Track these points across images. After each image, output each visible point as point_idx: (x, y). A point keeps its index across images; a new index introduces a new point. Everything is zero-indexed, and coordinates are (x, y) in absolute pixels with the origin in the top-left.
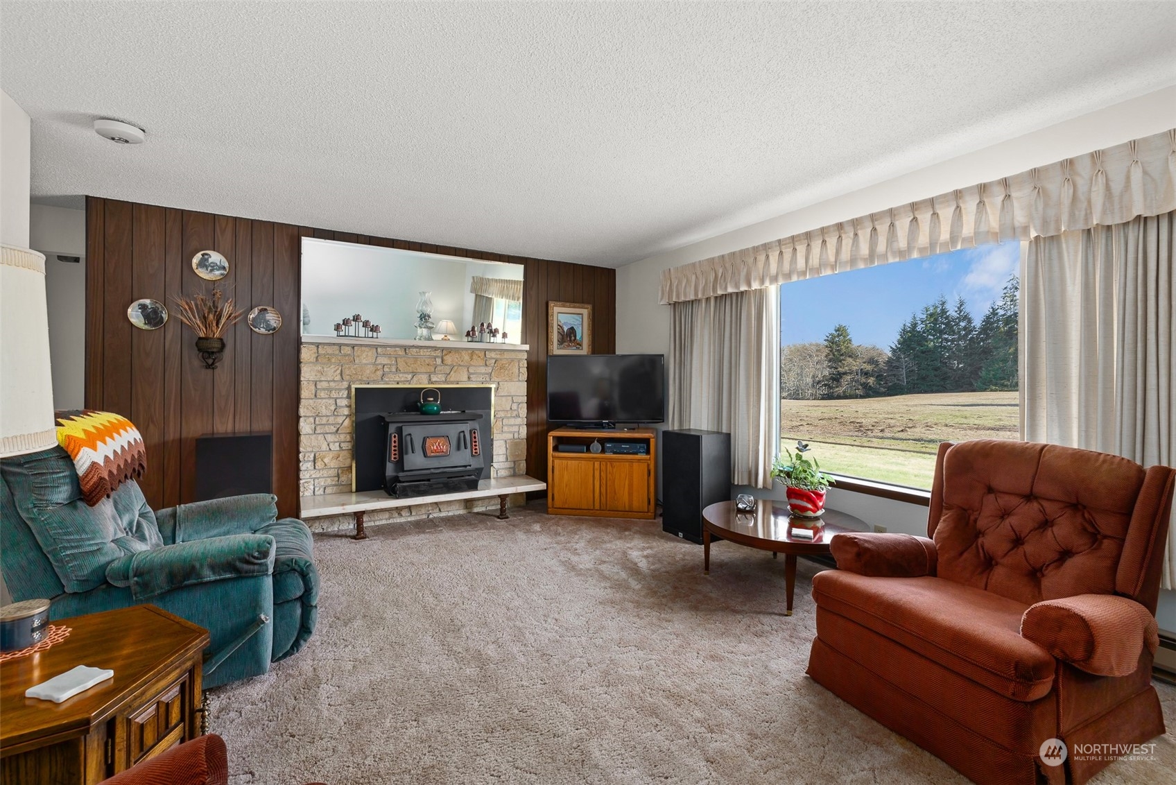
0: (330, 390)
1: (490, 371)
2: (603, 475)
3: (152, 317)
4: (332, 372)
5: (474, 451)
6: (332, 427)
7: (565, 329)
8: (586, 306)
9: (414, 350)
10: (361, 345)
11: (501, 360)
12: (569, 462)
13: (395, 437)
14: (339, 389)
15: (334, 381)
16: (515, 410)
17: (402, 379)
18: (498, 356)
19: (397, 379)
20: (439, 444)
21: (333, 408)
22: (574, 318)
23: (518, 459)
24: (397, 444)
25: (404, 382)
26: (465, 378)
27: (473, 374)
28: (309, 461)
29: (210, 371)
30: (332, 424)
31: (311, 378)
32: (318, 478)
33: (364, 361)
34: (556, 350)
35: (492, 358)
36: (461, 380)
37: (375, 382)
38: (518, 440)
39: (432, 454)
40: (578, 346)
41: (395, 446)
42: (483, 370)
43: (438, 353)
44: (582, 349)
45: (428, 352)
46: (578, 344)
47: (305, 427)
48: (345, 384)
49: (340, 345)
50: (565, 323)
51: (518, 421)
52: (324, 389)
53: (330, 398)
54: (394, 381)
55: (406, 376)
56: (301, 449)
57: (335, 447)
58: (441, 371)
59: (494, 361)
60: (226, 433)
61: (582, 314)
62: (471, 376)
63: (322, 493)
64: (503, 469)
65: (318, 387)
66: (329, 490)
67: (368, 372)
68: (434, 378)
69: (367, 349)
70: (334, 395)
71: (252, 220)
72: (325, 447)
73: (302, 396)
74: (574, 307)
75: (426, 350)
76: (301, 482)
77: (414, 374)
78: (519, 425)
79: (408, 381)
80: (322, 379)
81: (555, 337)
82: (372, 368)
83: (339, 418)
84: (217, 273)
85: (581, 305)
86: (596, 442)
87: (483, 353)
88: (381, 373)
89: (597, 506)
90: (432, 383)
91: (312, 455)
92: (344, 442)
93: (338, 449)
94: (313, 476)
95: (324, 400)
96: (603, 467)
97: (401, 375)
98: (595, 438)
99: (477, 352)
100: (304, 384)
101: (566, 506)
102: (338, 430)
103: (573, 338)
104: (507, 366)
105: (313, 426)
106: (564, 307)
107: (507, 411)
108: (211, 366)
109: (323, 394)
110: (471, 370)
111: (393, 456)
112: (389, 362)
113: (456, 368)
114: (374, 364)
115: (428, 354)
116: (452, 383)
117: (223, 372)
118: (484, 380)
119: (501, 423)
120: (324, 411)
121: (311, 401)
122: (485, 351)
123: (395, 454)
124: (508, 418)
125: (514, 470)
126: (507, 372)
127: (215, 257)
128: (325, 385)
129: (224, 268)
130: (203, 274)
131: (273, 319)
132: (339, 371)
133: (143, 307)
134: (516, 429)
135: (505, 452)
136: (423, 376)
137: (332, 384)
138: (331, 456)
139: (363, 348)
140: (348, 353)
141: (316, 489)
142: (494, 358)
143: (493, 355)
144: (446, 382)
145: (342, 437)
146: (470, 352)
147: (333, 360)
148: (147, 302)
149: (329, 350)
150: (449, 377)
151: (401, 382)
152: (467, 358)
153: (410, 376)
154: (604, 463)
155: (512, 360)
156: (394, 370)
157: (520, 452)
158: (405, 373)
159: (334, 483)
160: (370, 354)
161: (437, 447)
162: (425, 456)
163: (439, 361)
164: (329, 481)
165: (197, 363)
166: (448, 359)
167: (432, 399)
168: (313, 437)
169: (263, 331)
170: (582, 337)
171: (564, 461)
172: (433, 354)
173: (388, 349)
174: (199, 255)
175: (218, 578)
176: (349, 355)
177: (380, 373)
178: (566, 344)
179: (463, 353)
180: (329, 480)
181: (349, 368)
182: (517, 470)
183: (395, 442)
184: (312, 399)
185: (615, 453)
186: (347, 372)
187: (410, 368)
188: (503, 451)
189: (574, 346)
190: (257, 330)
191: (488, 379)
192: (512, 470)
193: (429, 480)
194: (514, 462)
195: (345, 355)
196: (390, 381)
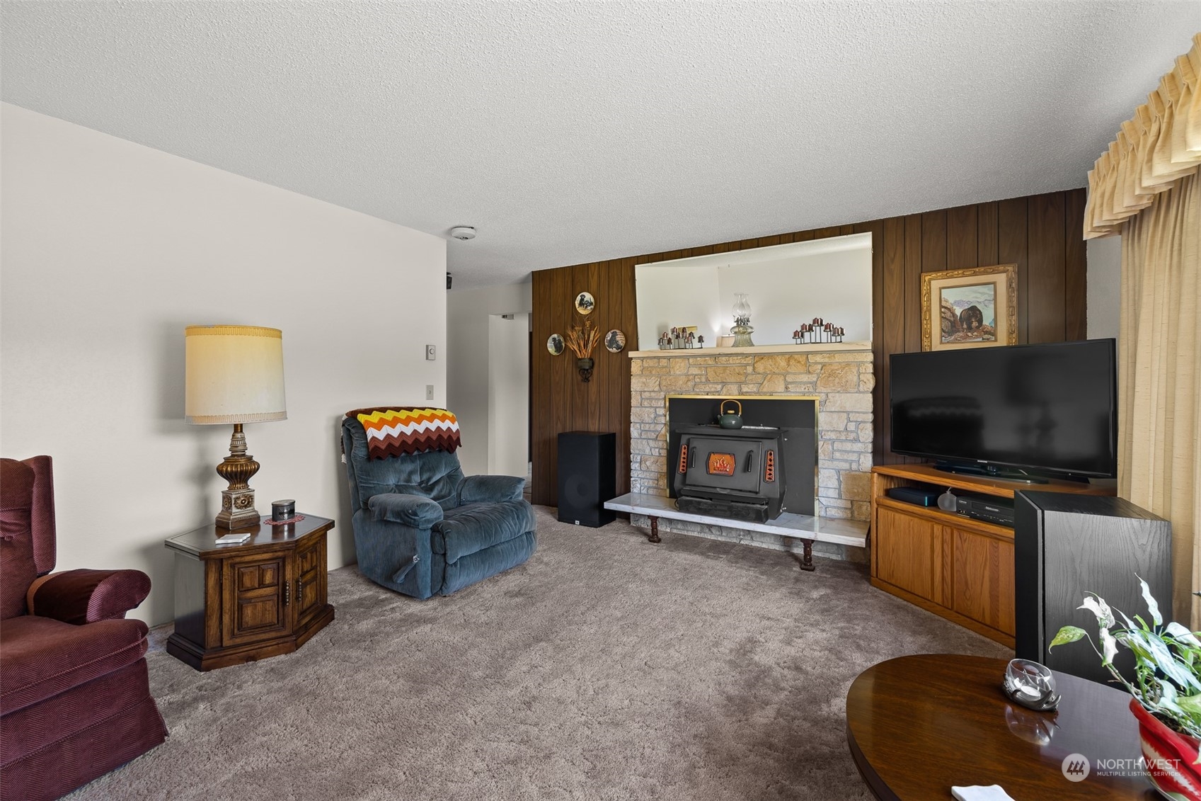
0: (651, 399)
1: (815, 379)
2: (947, 551)
3: (558, 346)
4: (653, 383)
5: (768, 476)
6: (653, 434)
7: (958, 311)
8: (1001, 268)
9: (724, 358)
10: (676, 357)
11: (830, 364)
12: (897, 516)
13: (685, 448)
14: (656, 399)
15: (653, 391)
16: (852, 432)
17: (713, 390)
18: (827, 360)
19: (707, 389)
20: (723, 461)
21: (653, 416)
22: (975, 292)
23: (857, 498)
24: (685, 456)
25: (713, 393)
26: (781, 388)
27: (791, 383)
28: (637, 462)
29: (586, 384)
30: (653, 431)
31: (638, 389)
32: (644, 478)
33: (678, 372)
34: (937, 342)
35: (816, 363)
36: (778, 391)
37: (687, 392)
38: (857, 473)
39: (715, 472)
40: (986, 336)
41: (684, 458)
42: (805, 378)
43: (749, 360)
44: (996, 340)
45: (737, 360)
46: (989, 333)
47: (634, 432)
48: (662, 395)
49: (659, 358)
50: (958, 303)
51: (858, 447)
52: (647, 399)
53: (652, 407)
54: (704, 392)
55: (716, 386)
56: (632, 451)
57: (656, 452)
58: (752, 380)
59: (820, 367)
60: (594, 432)
61: (994, 283)
62: (790, 386)
63: (646, 492)
64: (835, 507)
65: (643, 397)
66: (651, 492)
67: (681, 382)
68: (745, 389)
69: (680, 360)
70: (654, 403)
71: (608, 261)
72: (647, 451)
73: (632, 405)
74: (975, 274)
75: (735, 358)
76: (632, 479)
77: (724, 384)
78: (860, 453)
79: (718, 392)
80: (646, 390)
81: (935, 325)
82: (684, 378)
83: (658, 426)
84: (589, 308)
85: (989, 269)
86: (948, 492)
87: (804, 357)
88: (693, 383)
89: (938, 598)
90: (742, 394)
91: (639, 458)
92: (662, 449)
93: (658, 454)
94: (640, 476)
95: (647, 409)
96: (948, 537)
97: (710, 386)
98: (949, 487)
99: (796, 356)
100: (633, 393)
101: (893, 582)
102: (657, 437)
103: (975, 324)
104: (840, 371)
105: (640, 432)
106: (952, 277)
107: (840, 432)
108: (586, 380)
109: (646, 404)
110: (789, 379)
111: (681, 468)
112: (700, 372)
113: (769, 376)
114: (687, 375)
115: (738, 362)
116: (765, 394)
117: (593, 386)
118: (806, 390)
119: (830, 447)
120: (647, 419)
121: (638, 409)
122: (808, 353)
123: (683, 466)
124: (842, 441)
125: (852, 513)
126: (837, 380)
127: (588, 297)
128: (646, 395)
129: (591, 304)
130: (582, 311)
131: (620, 339)
132: (658, 383)
133: (554, 339)
134: (854, 457)
135: (838, 487)
136: (732, 386)
137: (653, 394)
138: (652, 460)
139: (677, 360)
140: (666, 364)
141: (642, 488)
142: (819, 363)
143: (818, 358)
144: (758, 393)
145: (661, 443)
146: (787, 356)
147: (654, 372)
148: (555, 336)
149: (651, 363)
150: (762, 387)
151: (710, 392)
152: (783, 363)
153: (719, 387)
154: (949, 530)
155: (848, 364)
156: (703, 380)
157: (860, 491)
158: (714, 383)
159: (654, 485)
160: (682, 364)
161: (720, 465)
162: (708, 472)
163: (750, 369)
164: (651, 483)
165: (580, 378)
166: (760, 367)
167: (732, 412)
168: (639, 441)
169: (614, 350)
170: (995, 320)
171: (890, 512)
172: (743, 361)
173: (698, 359)
174: (579, 298)
175: (395, 520)
176: (666, 367)
177: (690, 384)
178: (961, 334)
179: (778, 359)
180: (651, 481)
181: (666, 379)
182: (856, 513)
183: (684, 453)
184: (639, 407)
185: (973, 517)
186: (664, 383)
187: (719, 378)
188: (834, 483)
189: (977, 337)
190: (610, 350)
191: (811, 390)
192: (849, 512)
193: (711, 499)
194: (852, 502)
195: (663, 367)
196: (701, 392)
